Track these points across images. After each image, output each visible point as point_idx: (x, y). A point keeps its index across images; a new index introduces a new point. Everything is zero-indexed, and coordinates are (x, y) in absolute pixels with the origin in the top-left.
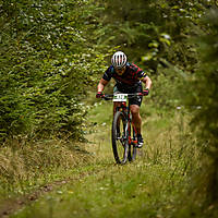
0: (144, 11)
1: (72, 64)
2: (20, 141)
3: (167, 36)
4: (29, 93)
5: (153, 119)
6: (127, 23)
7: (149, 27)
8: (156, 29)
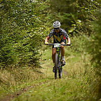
0: (67, 8)
1: (35, 32)
2: (11, 68)
3: (80, 21)
4: (15, 46)
5: (72, 57)
6: (59, 13)
7: (69, 15)
8: (73, 16)
